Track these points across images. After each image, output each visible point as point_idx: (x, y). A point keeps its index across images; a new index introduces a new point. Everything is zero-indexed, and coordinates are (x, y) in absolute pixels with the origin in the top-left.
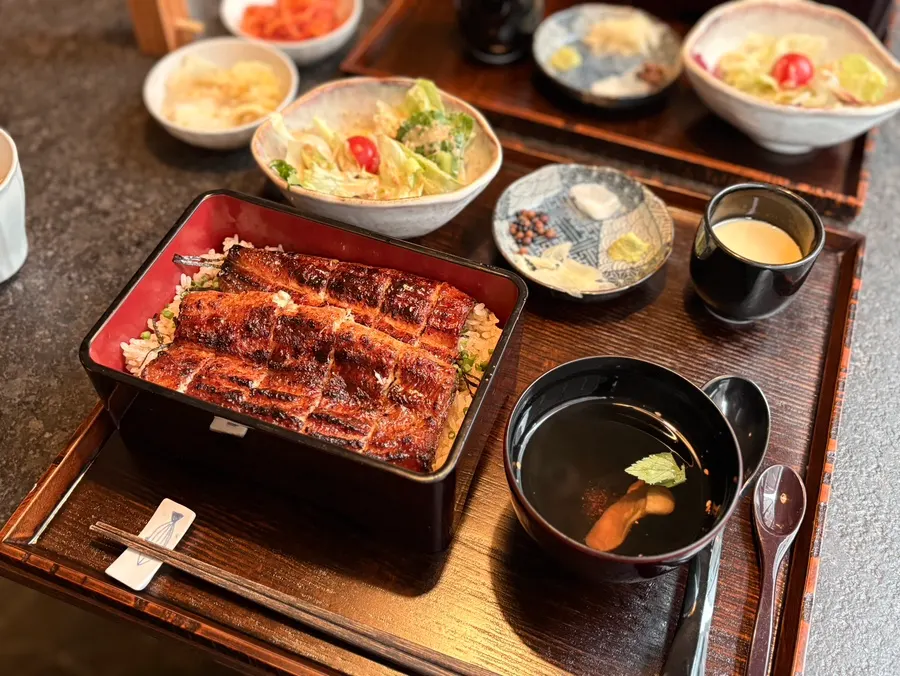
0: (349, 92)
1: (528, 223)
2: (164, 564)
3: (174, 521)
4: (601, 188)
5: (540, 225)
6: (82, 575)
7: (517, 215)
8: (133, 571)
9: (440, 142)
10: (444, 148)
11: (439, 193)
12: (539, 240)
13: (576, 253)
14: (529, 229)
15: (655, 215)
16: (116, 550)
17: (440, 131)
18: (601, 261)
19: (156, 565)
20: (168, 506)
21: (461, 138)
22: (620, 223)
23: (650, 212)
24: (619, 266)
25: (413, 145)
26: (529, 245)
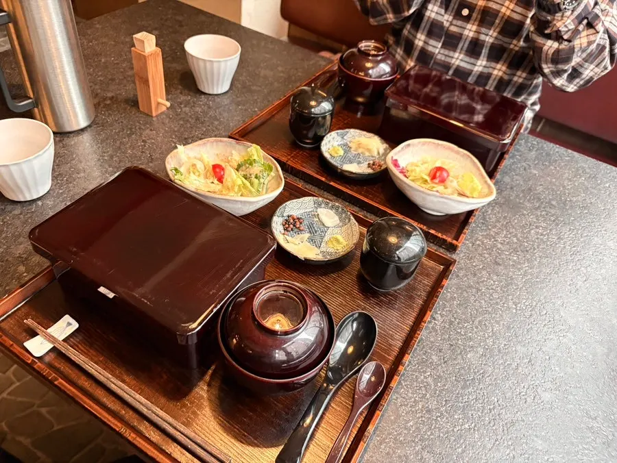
0: (220, 144)
1: (292, 221)
2: (54, 347)
3: (67, 326)
4: (332, 212)
5: (298, 223)
6: (11, 343)
7: (288, 216)
8: (37, 347)
9: (255, 174)
10: (256, 177)
11: (248, 197)
12: (296, 230)
13: (311, 240)
14: (292, 225)
15: (353, 229)
16: (33, 334)
17: (256, 169)
18: (322, 246)
19: (50, 346)
20: (67, 318)
21: (265, 175)
22: (336, 230)
23: (351, 227)
24: (330, 250)
25: (242, 173)
26: (289, 231)
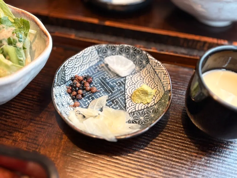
1: (79, 85)
4: (122, 58)
5: (87, 84)
7: (72, 79)
9: (7, 39)
10: (10, 42)
11: (8, 75)
12: (88, 94)
13: (112, 102)
15: (157, 71)
18: (127, 105)
21: (22, 35)
22: (136, 77)
23: (154, 69)
24: (140, 107)
26: (80, 99)
